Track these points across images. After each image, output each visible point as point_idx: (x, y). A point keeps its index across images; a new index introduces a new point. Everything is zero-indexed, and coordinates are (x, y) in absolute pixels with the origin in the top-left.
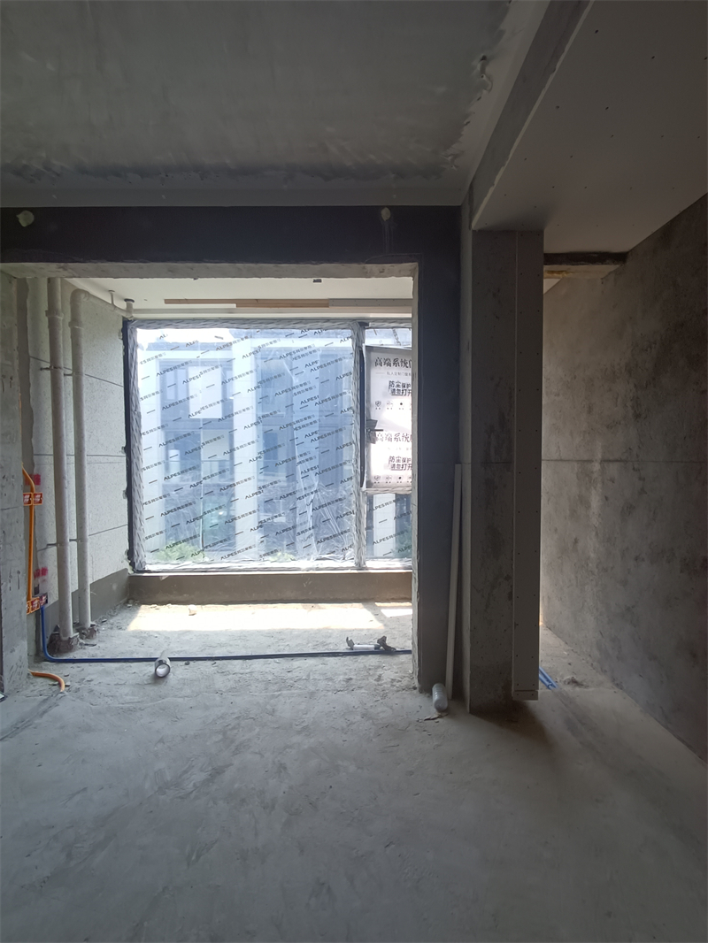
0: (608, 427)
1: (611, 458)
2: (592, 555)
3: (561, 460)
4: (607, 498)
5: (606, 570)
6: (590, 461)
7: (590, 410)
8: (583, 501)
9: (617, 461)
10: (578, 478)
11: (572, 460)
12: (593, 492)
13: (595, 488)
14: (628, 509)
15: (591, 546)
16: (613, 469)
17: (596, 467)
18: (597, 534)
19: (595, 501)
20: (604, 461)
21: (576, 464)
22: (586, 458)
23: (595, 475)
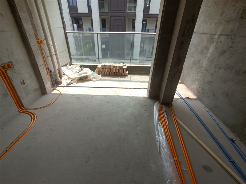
0: (227, 22)
1: (224, 34)
2: (204, 65)
3: (203, 33)
4: (216, 48)
5: (207, 70)
6: (214, 34)
7: (221, 15)
8: (207, 48)
10: (208, 40)
11: (208, 34)
12: (212, 45)
13: (213, 44)
14: (223, 52)
15: (205, 63)
16: (223, 38)
17: (216, 37)
18: (208, 59)
19: (212, 49)
20: (220, 35)
23: (215, 40)
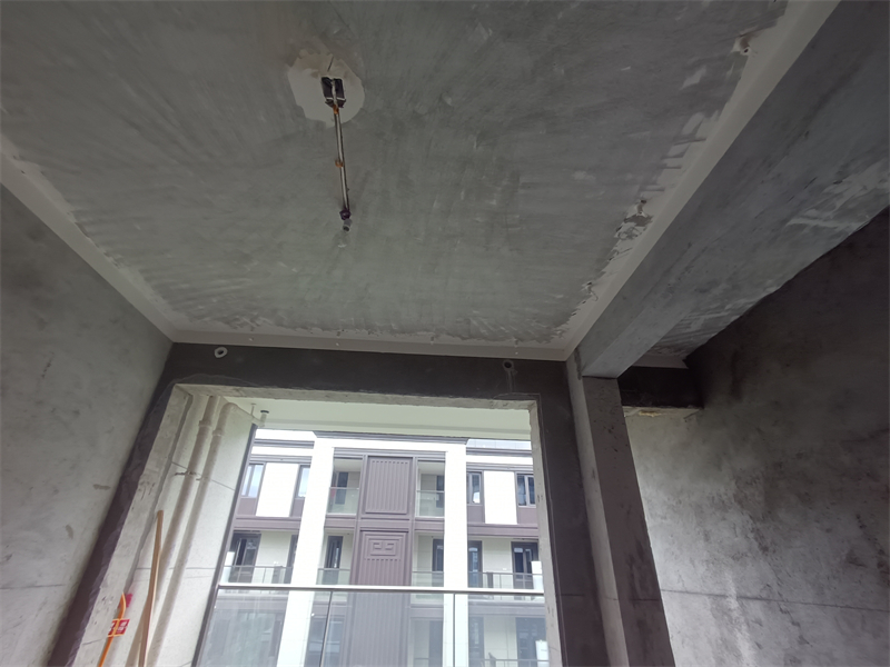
0: (733, 558)
1: (749, 595)
3: (687, 592)
4: (759, 646)
7: (707, 537)
8: (730, 647)
9: (756, 599)
10: (715, 617)
11: (701, 594)
12: (739, 635)
13: (740, 630)
14: (793, 663)
16: (756, 609)
17: (734, 604)
19: (746, 648)
20: (741, 597)
21: (706, 598)
22: (717, 592)
23: (736, 614)
